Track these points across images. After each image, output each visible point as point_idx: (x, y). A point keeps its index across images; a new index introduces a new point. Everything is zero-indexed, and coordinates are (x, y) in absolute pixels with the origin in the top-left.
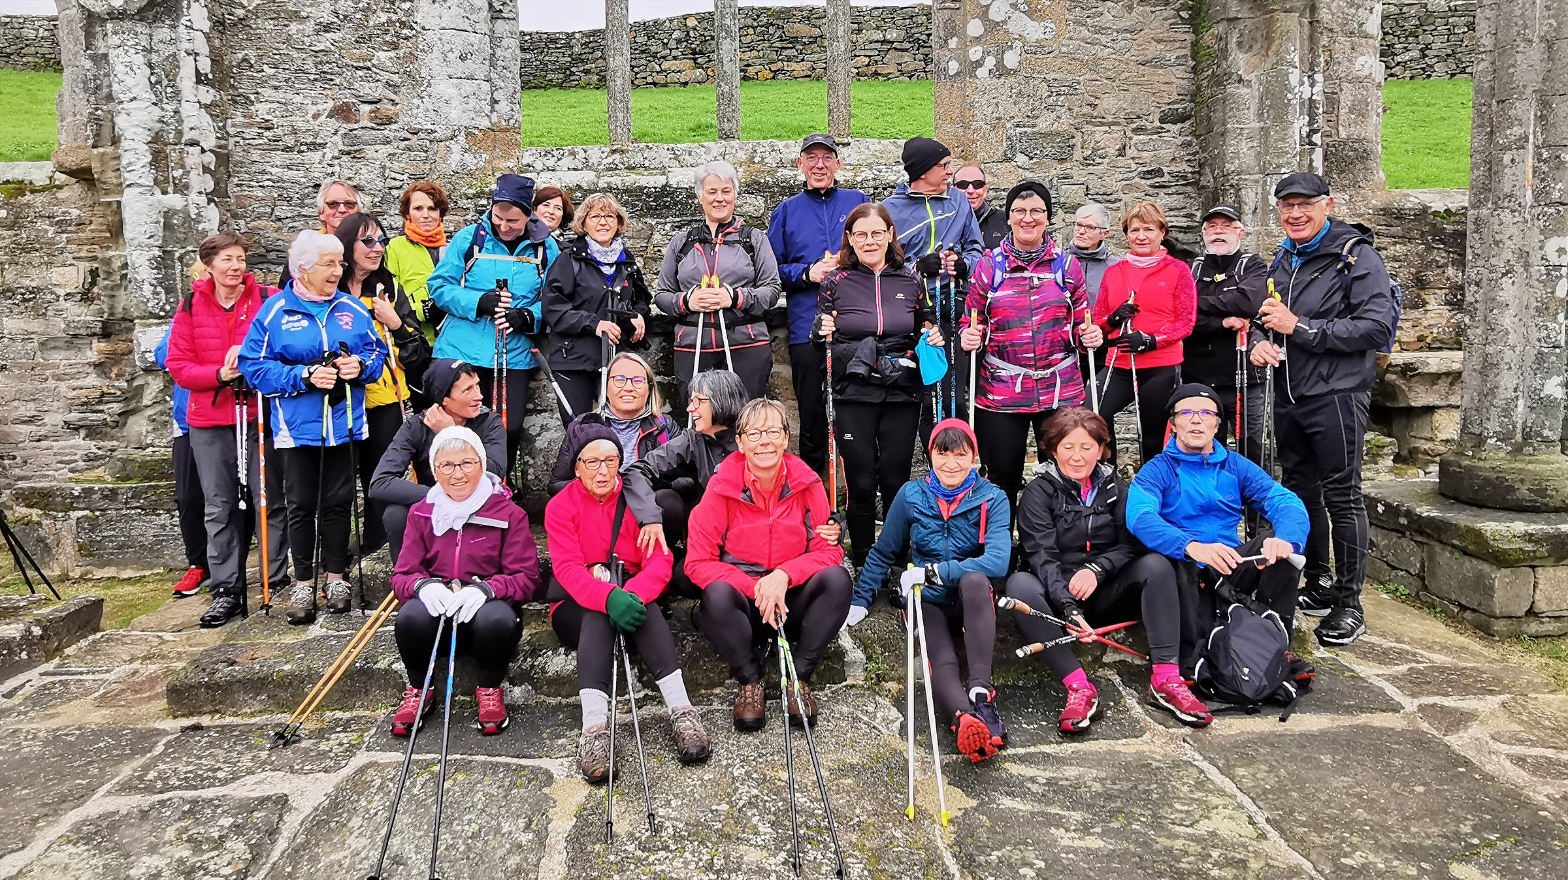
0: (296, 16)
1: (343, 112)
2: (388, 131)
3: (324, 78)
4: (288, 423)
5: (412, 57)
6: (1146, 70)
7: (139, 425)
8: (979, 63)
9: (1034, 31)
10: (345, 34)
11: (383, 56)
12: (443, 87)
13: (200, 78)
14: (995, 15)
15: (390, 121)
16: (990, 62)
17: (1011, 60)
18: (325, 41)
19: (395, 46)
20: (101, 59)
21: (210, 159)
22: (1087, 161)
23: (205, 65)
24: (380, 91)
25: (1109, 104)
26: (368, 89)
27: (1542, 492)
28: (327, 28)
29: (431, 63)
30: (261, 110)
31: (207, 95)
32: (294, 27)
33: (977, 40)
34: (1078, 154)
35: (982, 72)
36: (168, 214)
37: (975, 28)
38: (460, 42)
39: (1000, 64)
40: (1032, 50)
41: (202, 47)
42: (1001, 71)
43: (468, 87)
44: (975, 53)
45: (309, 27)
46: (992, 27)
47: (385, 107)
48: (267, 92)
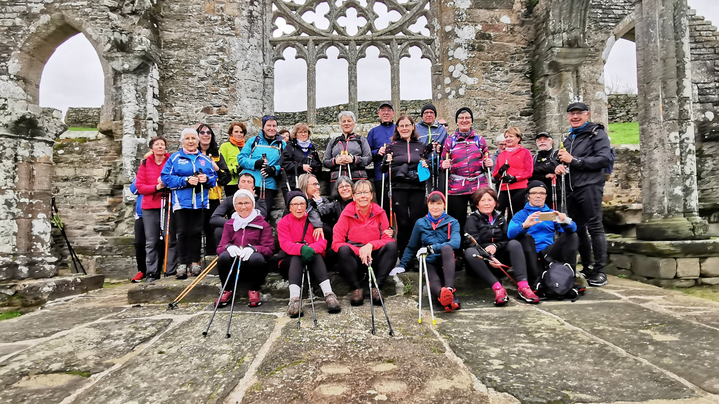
0: (191, 75)
1: (207, 110)
2: (223, 117)
3: (201, 98)
4: (179, 199)
5: (234, 90)
6: (513, 96)
7: (122, 227)
8: (449, 94)
9: (470, 81)
10: (209, 82)
11: (223, 89)
12: (245, 101)
13: (154, 96)
14: (455, 75)
15: (224, 113)
16: (454, 93)
17: (462, 92)
18: (202, 84)
19: (227, 86)
20: (119, 89)
21: (156, 126)
22: (492, 130)
23: (157, 92)
24: (221, 102)
25: (500, 108)
26: (216, 102)
27: (677, 232)
28: (202, 79)
29: (240, 92)
30: (176, 109)
31: (157, 102)
32: (190, 79)
33: (448, 85)
34: (489, 127)
35: (450, 97)
36: (139, 145)
37: (447, 80)
38: (252, 85)
39: (457, 93)
40: (471, 88)
41: (157, 86)
42: (458, 96)
43: (254, 101)
44: (448, 90)
45: (196, 79)
46: (454, 80)
47: (223, 109)
48: (179, 103)
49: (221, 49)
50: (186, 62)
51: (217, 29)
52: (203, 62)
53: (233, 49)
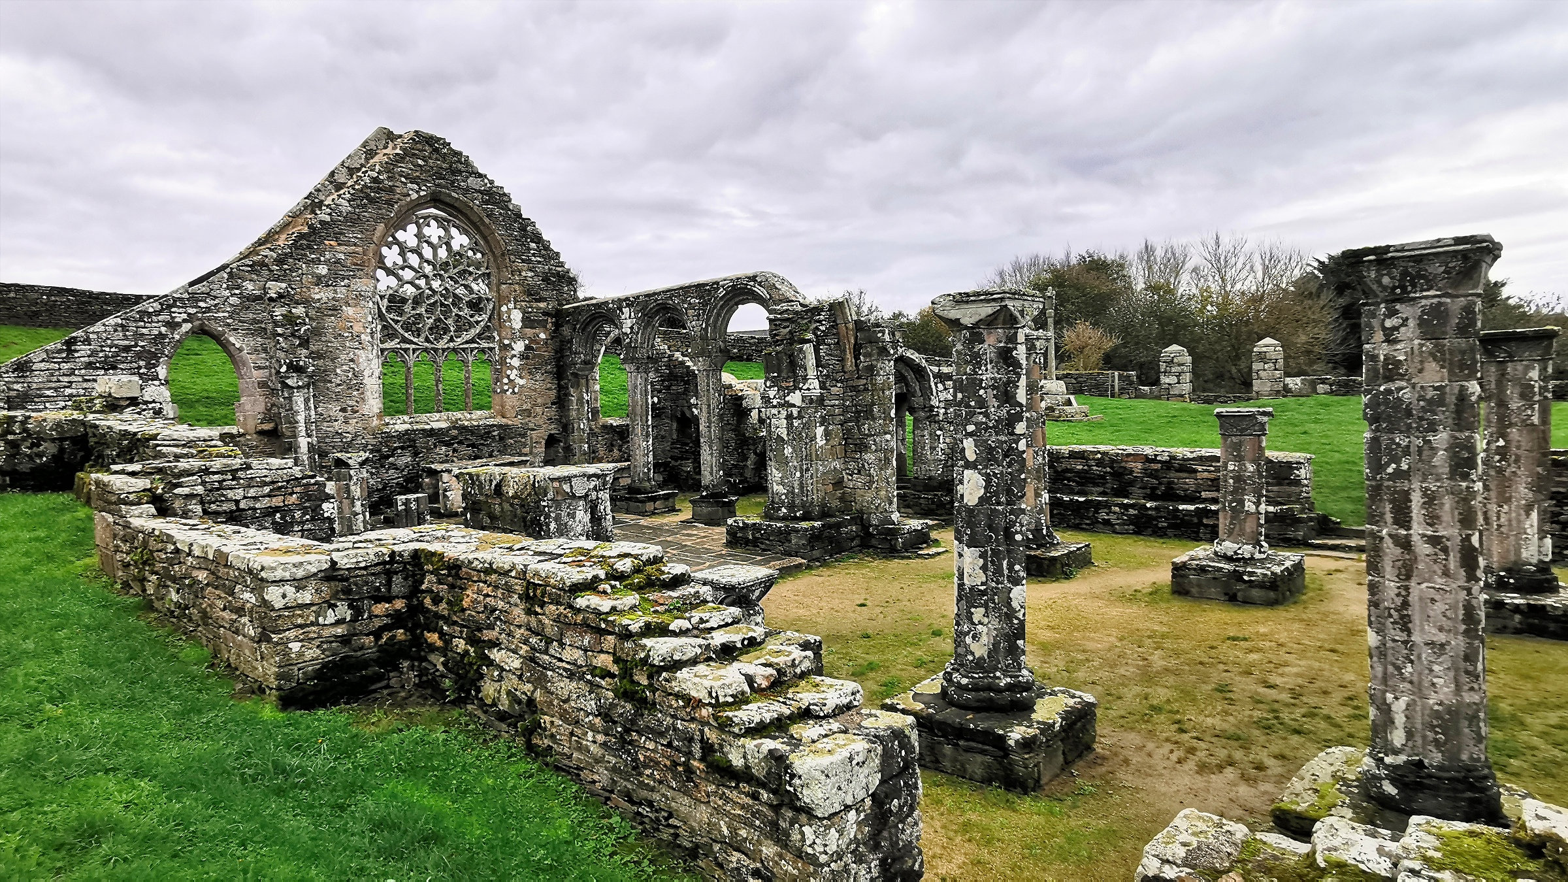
1: (343, 410)
2: (356, 415)
5: (363, 393)
6: (547, 391)
9: (522, 382)
10: (344, 387)
12: (372, 402)
14: (512, 378)
15: (357, 411)
17: (516, 390)
18: (339, 389)
19: (358, 390)
24: (354, 403)
26: (350, 403)
28: (339, 385)
35: (508, 393)
37: (506, 380)
38: (375, 388)
40: (522, 387)
42: (513, 392)
43: (377, 401)
44: (506, 387)
46: (511, 381)
47: (355, 408)
49: (352, 360)
50: (325, 371)
51: (348, 345)
52: (338, 371)
53: (361, 360)
